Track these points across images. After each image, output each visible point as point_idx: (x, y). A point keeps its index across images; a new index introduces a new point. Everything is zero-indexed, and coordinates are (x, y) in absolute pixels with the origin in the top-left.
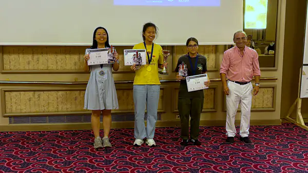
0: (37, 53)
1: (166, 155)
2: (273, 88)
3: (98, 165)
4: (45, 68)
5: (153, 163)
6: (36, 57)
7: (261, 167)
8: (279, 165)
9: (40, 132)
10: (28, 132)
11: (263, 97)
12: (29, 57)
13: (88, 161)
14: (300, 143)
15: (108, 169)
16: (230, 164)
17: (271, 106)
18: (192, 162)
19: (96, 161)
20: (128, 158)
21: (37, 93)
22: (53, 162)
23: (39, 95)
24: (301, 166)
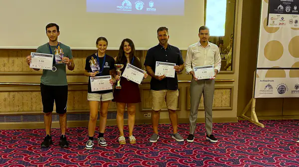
0: (13, 56)
1: (136, 150)
2: (231, 89)
3: (72, 160)
4: (20, 70)
5: (124, 158)
6: (11, 59)
7: (221, 160)
8: (237, 158)
9: (14, 130)
10: (3, 130)
11: (222, 98)
12: (5, 60)
13: (62, 156)
14: (255, 138)
15: (82, 164)
16: (194, 158)
17: (229, 105)
18: (160, 156)
19: (71, 157)
20: (100, 153)
21: (12, 94)
22: (29, 158)
23: (14, 95)
24: (256, 158)
